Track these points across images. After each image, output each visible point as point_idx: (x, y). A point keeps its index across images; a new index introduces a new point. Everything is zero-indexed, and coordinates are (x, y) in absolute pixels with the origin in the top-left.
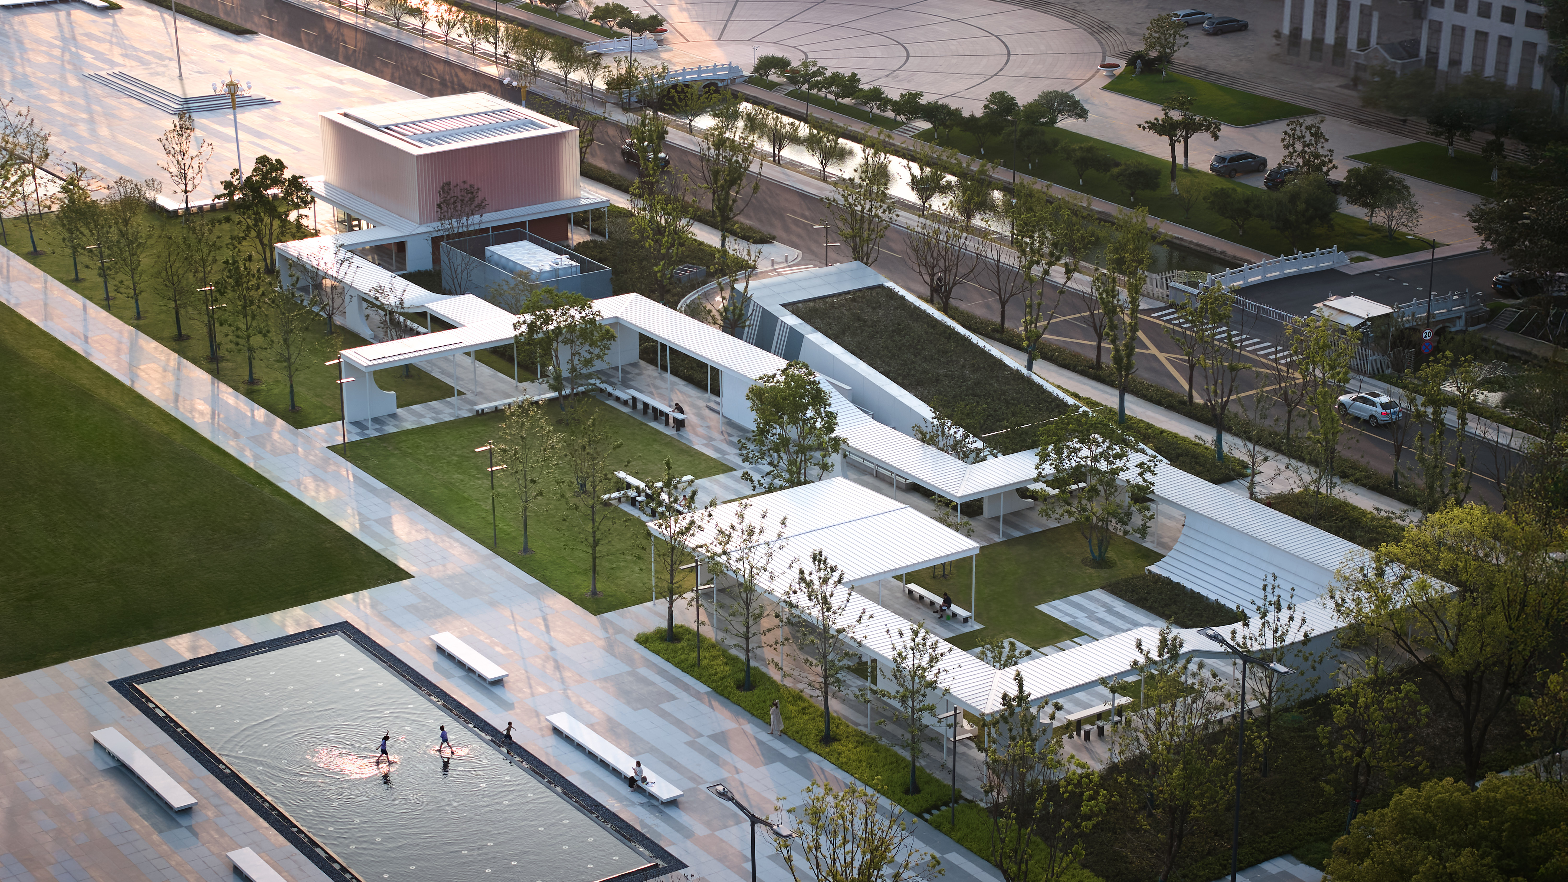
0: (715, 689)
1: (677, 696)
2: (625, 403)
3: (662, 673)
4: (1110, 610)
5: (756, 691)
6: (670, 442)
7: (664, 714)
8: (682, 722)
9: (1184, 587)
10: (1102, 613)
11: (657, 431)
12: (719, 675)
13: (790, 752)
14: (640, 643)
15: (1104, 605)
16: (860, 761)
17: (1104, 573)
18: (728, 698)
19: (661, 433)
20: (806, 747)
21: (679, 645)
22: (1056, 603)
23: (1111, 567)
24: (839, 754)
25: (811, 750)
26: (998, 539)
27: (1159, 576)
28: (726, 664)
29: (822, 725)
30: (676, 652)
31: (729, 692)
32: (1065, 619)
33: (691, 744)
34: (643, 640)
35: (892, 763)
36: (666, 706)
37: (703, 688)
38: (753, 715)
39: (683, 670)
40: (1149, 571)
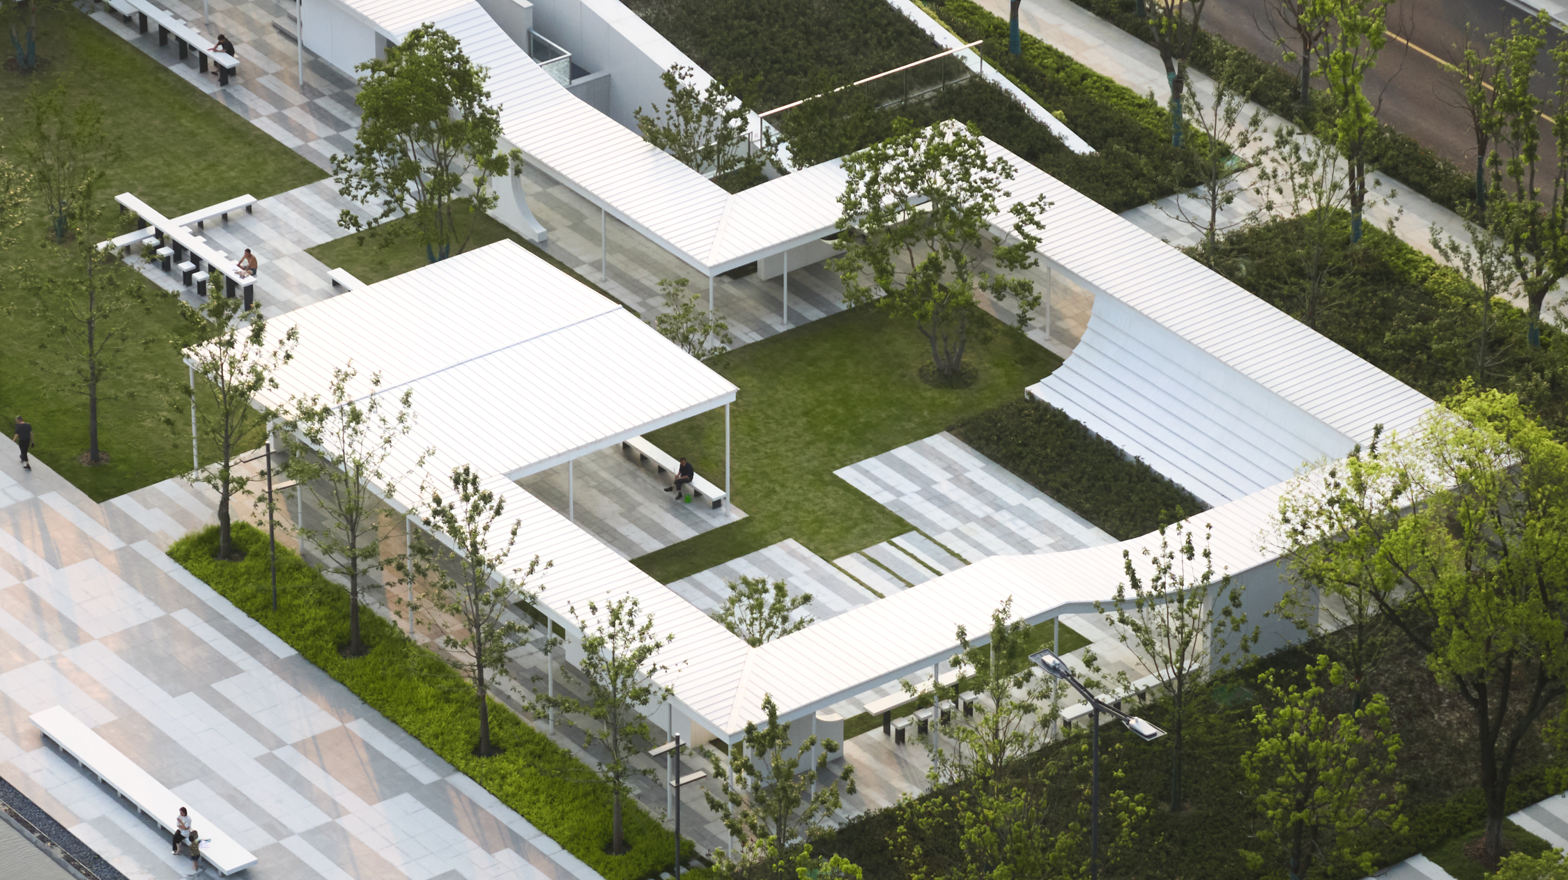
0: (303, 652)
1: (241, 665)
2: (127, 20)
3: (214, 619)
4: (958, 476)
5: (369, 657)
6: (210, 111)
7: (220, 703)
8: (252, 720)
9: (1085, 429)
10: (944, 485)
11: (186, 84)
12: (309, 627)
13: (424, 772)
14: (177, 560)
15: (950, 467)
16: (536, 792)
17: (954, 398)
18: (324, 669)
19: (194, 90)
20: (451, 763)
21: (242, 565)
22: (871, 464)
23: (967, 385)
24: (503, 777)
25: (458, 769)
26: (781, 326)
27: (1046, 407)
28: (320, 603)
29: (477, 724)
30: (236, 580)
31: (326, 660)
32: (882, 498)
33: (269, 762)
34: (184, 554)
35: (586, 795)
36: (223, 687)
37: (283, 650)
38: (364, 701)
39: (250, 614)
40: (1030, 394)
